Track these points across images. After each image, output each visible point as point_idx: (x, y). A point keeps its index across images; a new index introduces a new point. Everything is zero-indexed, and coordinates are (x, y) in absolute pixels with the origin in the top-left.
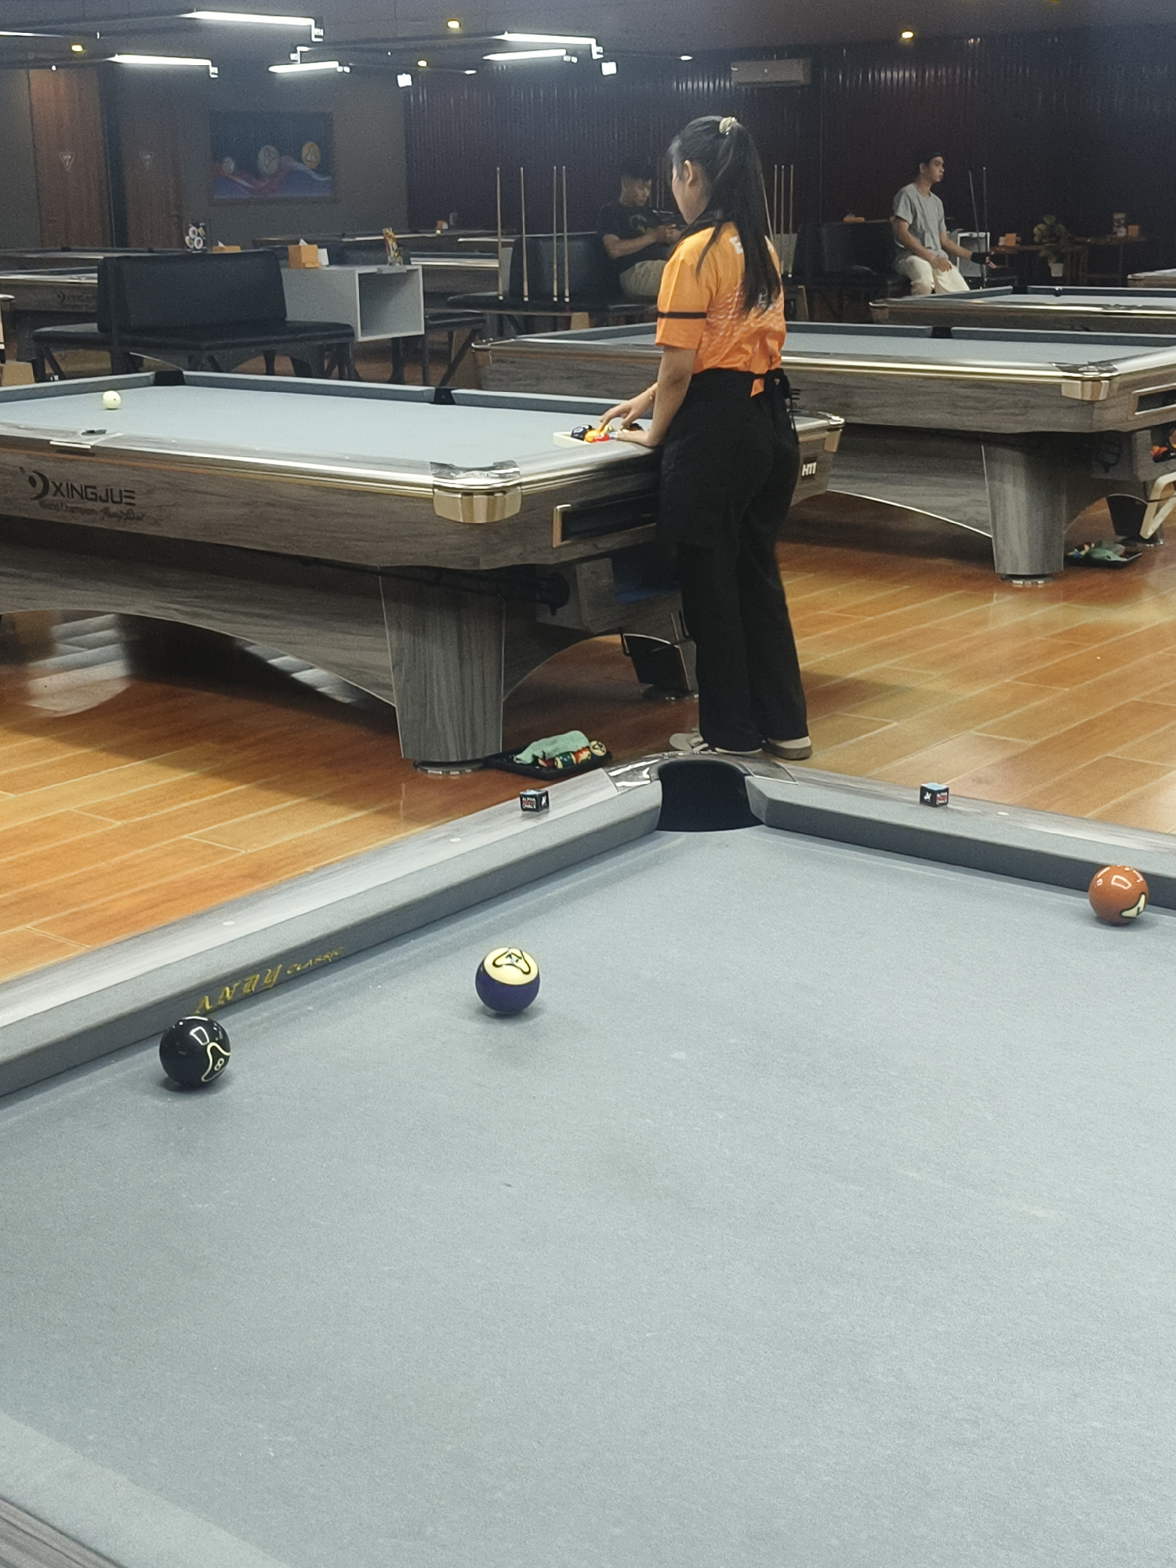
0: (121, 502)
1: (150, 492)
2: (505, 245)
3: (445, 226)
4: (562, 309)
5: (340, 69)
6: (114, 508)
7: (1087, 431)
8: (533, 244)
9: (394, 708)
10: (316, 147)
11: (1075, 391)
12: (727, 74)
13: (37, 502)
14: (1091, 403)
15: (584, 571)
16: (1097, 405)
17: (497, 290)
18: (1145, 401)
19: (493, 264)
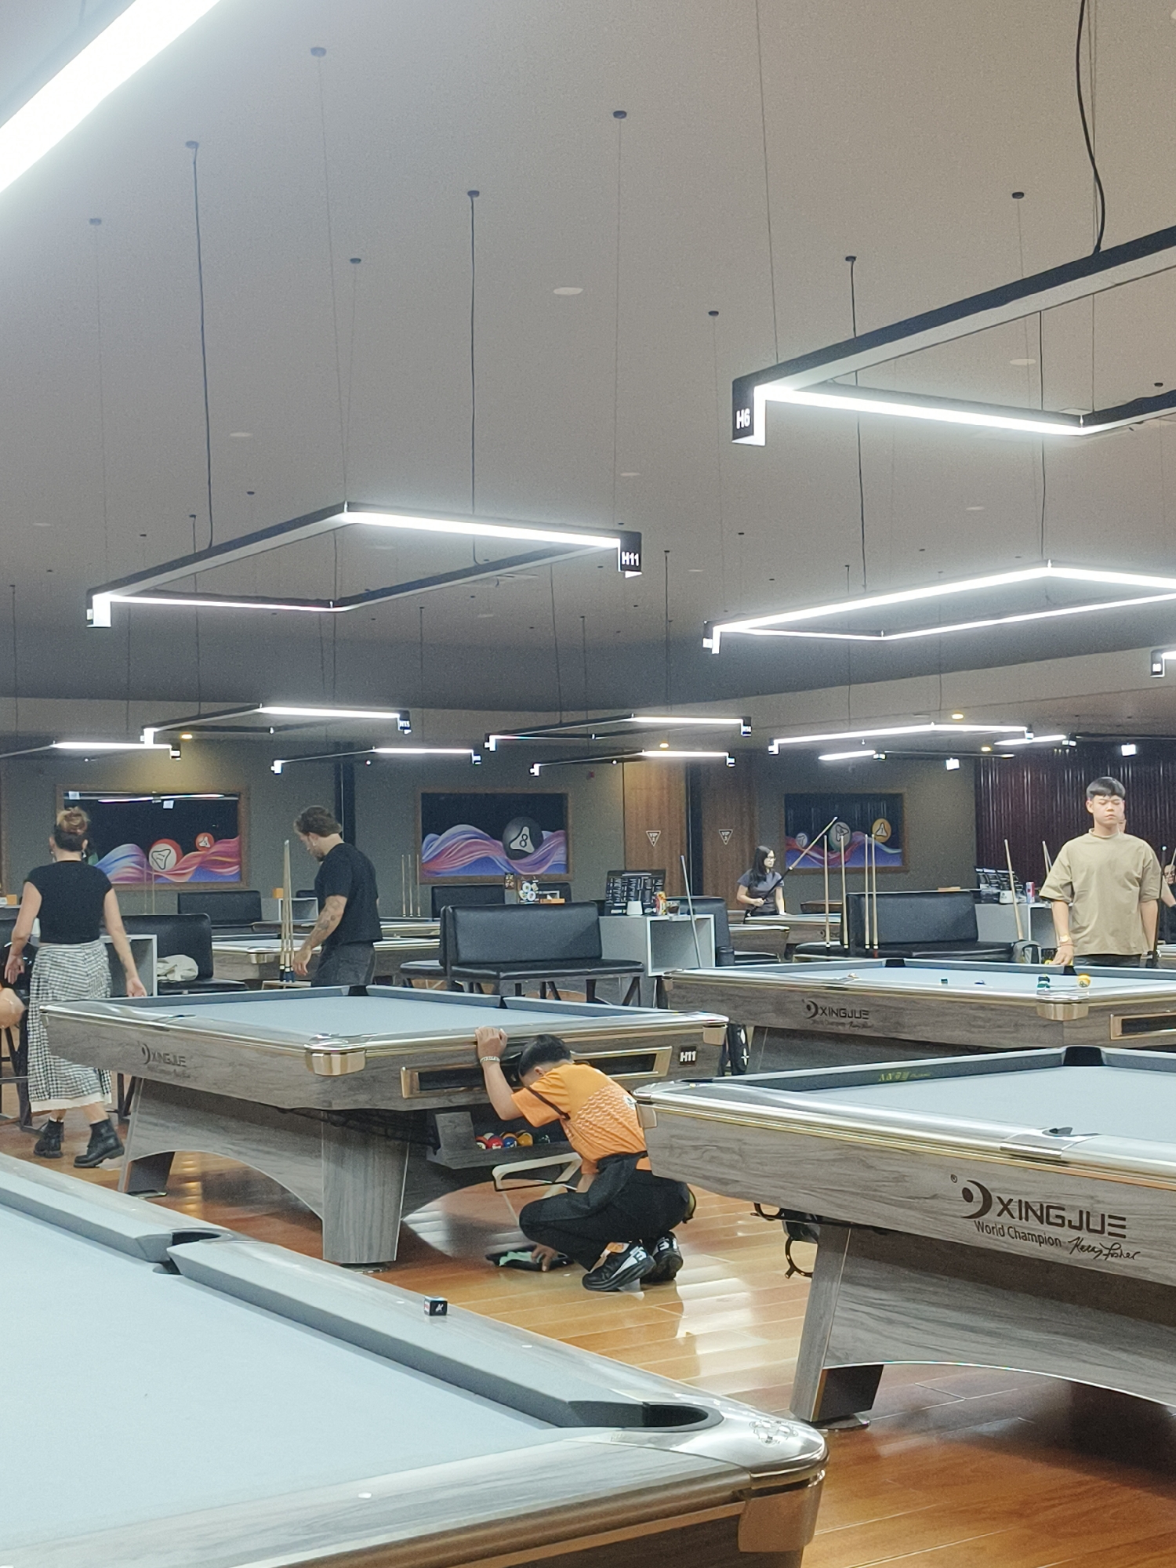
0: (179, 1065)
1: (192, 1057)
5: (876, 756)
6: (179, 1069)
9: (321, 1220)
10: (886, 823)
13: (146, 1066)
15: (441, 1119)
18: (1129, 1027)
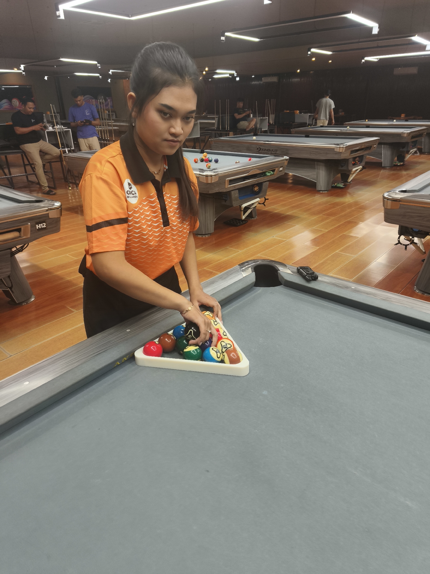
2: (216, 117)
3: (205, 113)
4: (228, 131)
7: (340, 159)
8: (222, 117)
11: (337, 150)
12: (261, 80)
14: (341, 152)
16: (342, 153)
17: (215, 127)
18: (352, 152)
19: (214, 121)
